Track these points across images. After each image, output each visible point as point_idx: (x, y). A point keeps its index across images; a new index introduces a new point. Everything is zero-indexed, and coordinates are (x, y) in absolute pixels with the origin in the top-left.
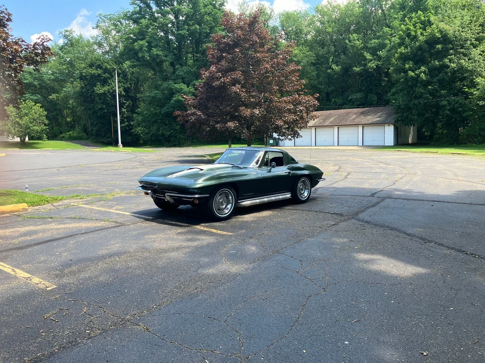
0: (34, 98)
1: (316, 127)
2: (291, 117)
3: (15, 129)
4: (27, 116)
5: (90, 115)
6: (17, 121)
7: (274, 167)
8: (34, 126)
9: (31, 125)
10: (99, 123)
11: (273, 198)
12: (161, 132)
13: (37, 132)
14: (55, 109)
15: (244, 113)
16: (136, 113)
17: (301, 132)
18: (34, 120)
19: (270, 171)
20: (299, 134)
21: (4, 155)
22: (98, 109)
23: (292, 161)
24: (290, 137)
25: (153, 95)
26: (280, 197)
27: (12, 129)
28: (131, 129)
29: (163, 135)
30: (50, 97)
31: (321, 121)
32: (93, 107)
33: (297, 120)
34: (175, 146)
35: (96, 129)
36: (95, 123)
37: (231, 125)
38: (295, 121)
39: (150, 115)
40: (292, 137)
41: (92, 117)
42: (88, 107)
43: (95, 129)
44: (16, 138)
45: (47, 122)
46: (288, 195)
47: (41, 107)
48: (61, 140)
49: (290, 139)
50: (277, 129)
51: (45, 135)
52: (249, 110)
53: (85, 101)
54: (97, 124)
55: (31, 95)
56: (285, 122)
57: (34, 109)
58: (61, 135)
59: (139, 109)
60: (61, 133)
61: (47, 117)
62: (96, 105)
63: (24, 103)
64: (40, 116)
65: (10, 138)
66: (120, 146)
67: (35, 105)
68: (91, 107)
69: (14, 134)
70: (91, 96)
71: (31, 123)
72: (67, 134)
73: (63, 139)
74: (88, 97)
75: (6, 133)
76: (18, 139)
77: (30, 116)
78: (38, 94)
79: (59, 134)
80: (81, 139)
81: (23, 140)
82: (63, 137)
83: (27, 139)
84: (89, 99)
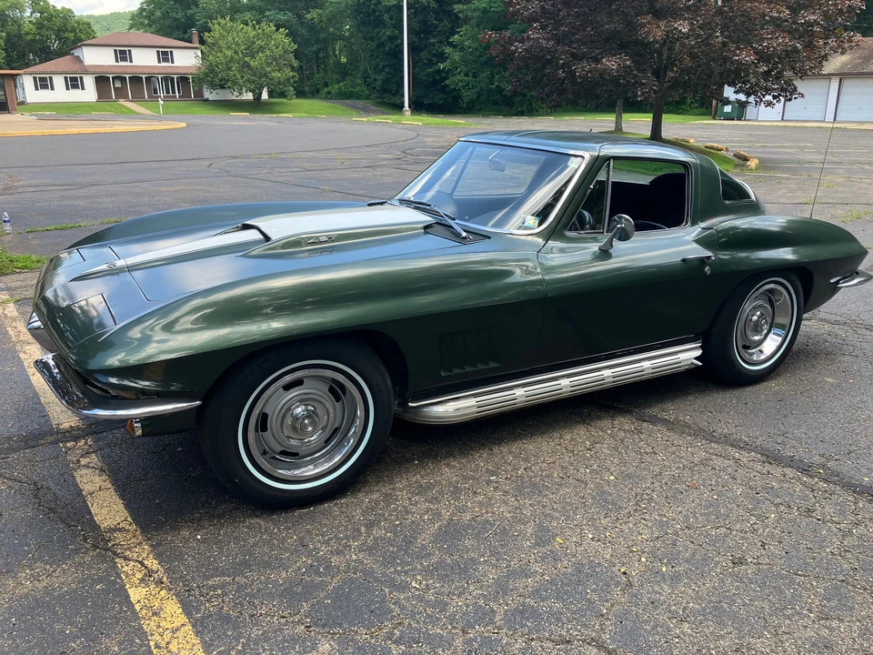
0: (281, 17)
1: (842, 76)
2: (781, 41)
3: (242, 77)
4: (262, 52)
5: (373, 51)
6: (246, 62)
7: (624, 236)
8: (274, 71)
9: (268, 69)
10: (388, 65)
11: (607, 372)
12: (496, 84)
13: (279, 83)
14: (318, 41)
15: (648, 33)
16: (451, 44)
17: (801, 85)
18: (275, 59)
19: (605, 254)
20: (795, 89)
21: (184, 125)
22: (385, 38)
23: (734, 197)
24: (768, 98)
25: (484, 5)
26: (647, 364)
27: (239, 77)
28: (446, 78)
29: (500, 90)
30: (308, 16)
31: (858, 61)
32: (378, 34)
33: (796, 51)
34: (521, 114)
35: (382, 77)
36: (380, 66)
37: (611, 64)
38: (791, 54)
39: (476, 49)
40: (774, 97)
41: (375, 54)
42: (370, 35)
43: (380, 77)
44: (245, 94)
45: (296, 64)
46: (687, 355)
47: (287, 35)
48: (326, 98)
49: (769, 104)
50: (736, 76)
51: (291, 89)
52: (662, 24)
53: (363, 23)
54: (384, 67)
55: (277, 14)
56: (763, 57)
57: (275, 39)
58: (326, 90)
59: (456, 36)
60: (326, 85)
61: (297, 54)
62: (383, 31)
63: (257, 27)
64: (286, 52)
65: (235, 93)
66: (407, 113)
67: (277, 30)
68: (375, 35)
69: (241, 86)
70: (374, 11)
71: (268, 64)
72: (335, 88)
73: (329, 96)
74: (369, 15)
75: (229, 84)
76: (249, 96)
77: (268, 53)
78: (290, 10)
79: (323, 87)
80: (358, 97)
81: (258, 97)
82: (329, 93)
83: (265, 96)
84: (372, 18)
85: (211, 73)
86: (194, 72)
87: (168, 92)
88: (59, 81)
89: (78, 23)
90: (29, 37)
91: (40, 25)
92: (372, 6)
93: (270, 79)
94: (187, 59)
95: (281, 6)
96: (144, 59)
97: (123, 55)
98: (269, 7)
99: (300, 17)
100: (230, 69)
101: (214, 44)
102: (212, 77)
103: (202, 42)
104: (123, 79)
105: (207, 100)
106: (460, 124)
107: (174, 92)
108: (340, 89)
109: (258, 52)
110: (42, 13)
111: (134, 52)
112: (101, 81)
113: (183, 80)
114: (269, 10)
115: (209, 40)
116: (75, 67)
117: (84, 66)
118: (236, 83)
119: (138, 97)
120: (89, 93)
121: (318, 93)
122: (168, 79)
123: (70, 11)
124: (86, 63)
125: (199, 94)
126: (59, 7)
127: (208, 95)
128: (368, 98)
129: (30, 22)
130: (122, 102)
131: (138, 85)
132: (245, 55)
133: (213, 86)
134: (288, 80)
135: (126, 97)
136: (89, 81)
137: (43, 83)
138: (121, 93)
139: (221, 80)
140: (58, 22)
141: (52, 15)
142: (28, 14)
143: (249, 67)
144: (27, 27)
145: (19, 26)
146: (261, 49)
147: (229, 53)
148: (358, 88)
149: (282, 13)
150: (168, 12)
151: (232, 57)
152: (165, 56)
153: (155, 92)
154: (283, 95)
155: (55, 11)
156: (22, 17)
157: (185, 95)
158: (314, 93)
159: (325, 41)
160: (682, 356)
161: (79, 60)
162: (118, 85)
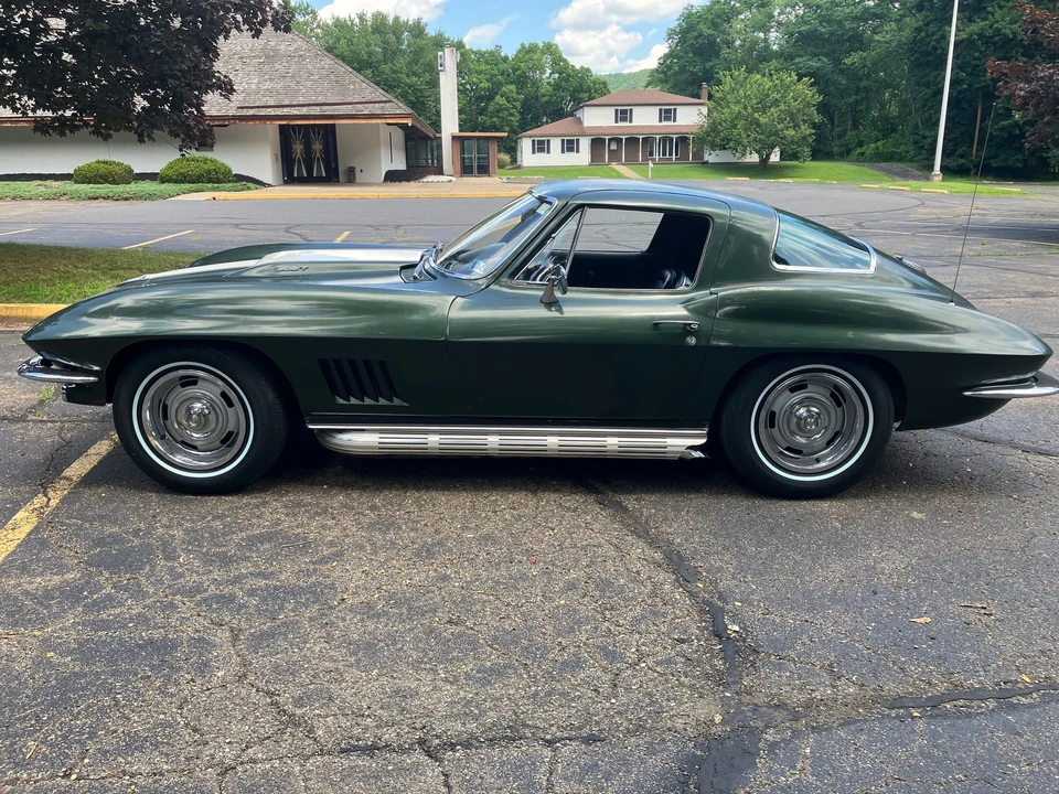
0: (812, 64)
3: (748, 136)
4: (776, 106)
5: (926, 100)
6: (755, 118)
8: (787, 128)
9: (780, 126)
13: (792, 141)
14: (858, 90)
18: (791, 115)
27: (744, 135)
30: (847, 61)
32: (937, 78)
36: (933, 119)
41: (929, 104)
42: (924, 80)
44: (749, 156)
45: (818, 119)
47: (811, 85)
48: (857, 160)
51: (807, 149)
53: (919, 66)
55: (809, 60)
57: (794, 90)
58: (859, 150)
60: (861, 144)
61: (821, 107)
65: (737, 155)
66: (936, 178)
67: (799, 80)
68: (931, 79)
69: (745, 147)
70: (935, 49)
71: (781, 121)
72: (870, 148)
73: (862, 159)
74: (929, 54)
75: (731, 144)
76: (754, 158)
77: (783, 107)
78: (826, 55)
79: (856, 147)
80: (901, 159)
81: (764, 160)
82: (862, 154)
83: (775, 157)
84: (931, 58)
85: (713, 131)
86: (695, 131)
87: (664, 154)
88: (556, 144)
89: (595, 83)
90: (545, 99)
91: (557, 86)
92: (933, 43)
93: (782, 138)
94: (691, 117)
95: (817, 51)
96: (645, 119)
97: (623, 115)
98: (801, 52)
99: (837, 62)
100: (735, 126)
101: (722, 99)
102: (714, 136)
103: (710, 97)
104: (619, 141)
105: (707, 163)
106: (1009, 192)
107: (671, 154)
108: (877, 148)
109: (770, 107)
110: (560, 74)
111: (636, 110)
112: (597, 143)
113: (683, 140)
114: (799, 56)
115: (718, 95)
116: (574, 129)
117: (583, 128)
118: (739, 143)
119: (631, 160)
120: (583, 156)
121: (848, 154)
122: (666, 140)
123: (588, 70)
124: (585, 125)
125: (698, 156)
126: (578, 67)
127: (707, 157)
128: (911, 161)
129: (548, 83)
130: (614, 165)
131: (634, 147)
132: (755, 110)
133: (713, 147)
134: (804, 138)
135: (618, 160)
136: (585, 144)
137: (541, 147)
138: (614, 156)
139: (723, 140)
140: (574, 82)
141: (569, 76)
142: (547, 75)
143: (758, 124)
144: (545, 89)
145: (537, 88)
146: (776, 103)
147: (736, 109)
148: (902, 148)
149: (815, 59)
150: (685, 66)
151: (740, 112)
152: (667, 114)
153: (651, 154)
154: (795, 157)
155: (573, 71)
156: (541, 79)
157: (683, 158)
158: (844, 155)
159: (867, 90)
160: (670, 441)
161: (579, 121)
162: (614, 147)
